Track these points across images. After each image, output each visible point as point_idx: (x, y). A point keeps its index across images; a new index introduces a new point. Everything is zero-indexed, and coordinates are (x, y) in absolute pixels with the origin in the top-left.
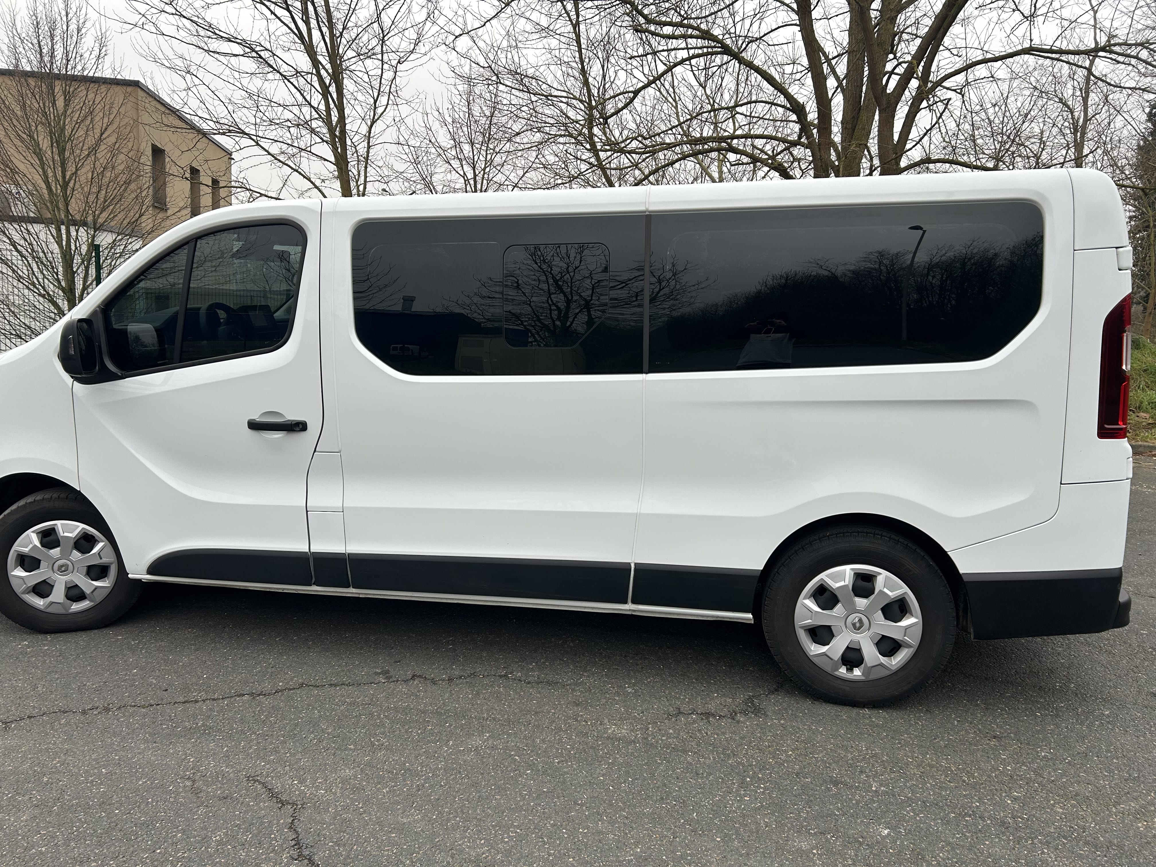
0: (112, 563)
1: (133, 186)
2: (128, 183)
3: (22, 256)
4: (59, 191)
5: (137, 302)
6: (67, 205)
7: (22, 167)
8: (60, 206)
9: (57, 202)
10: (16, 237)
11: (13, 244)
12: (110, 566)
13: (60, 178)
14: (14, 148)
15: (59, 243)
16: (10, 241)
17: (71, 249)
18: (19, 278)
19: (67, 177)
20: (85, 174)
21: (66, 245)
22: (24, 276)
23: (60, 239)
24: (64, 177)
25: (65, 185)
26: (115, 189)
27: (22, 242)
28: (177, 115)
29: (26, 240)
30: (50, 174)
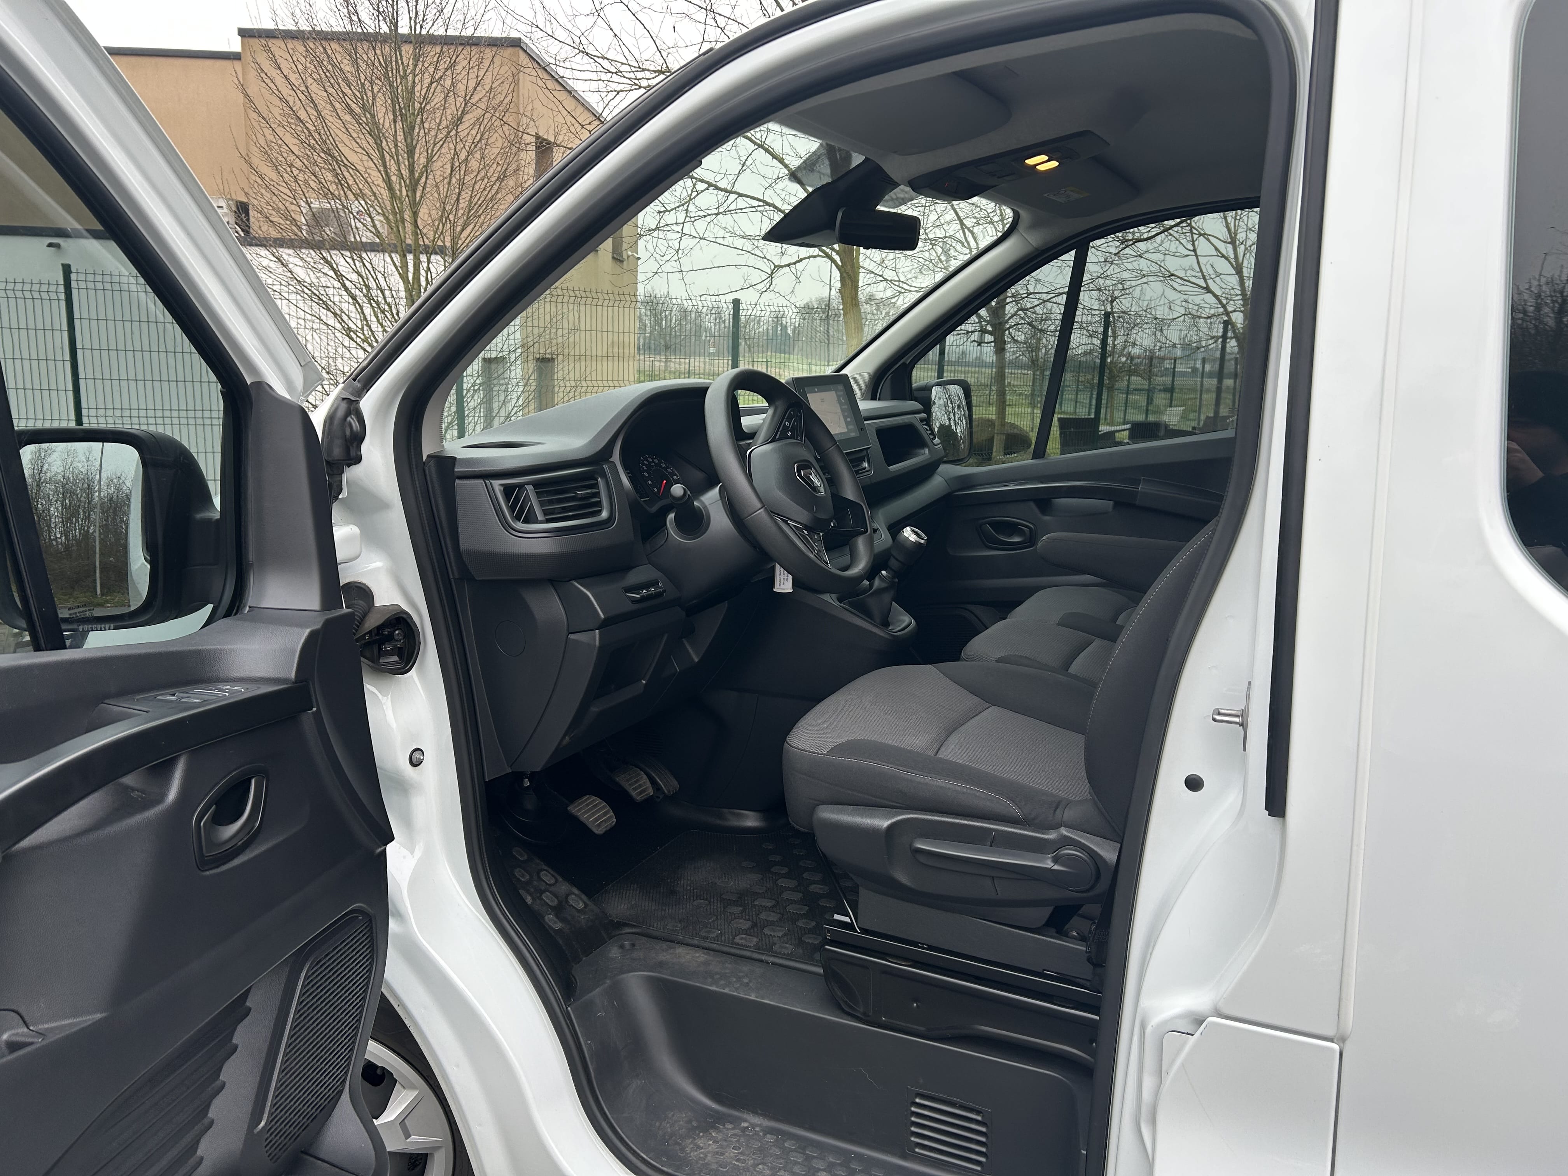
0: (439, 1148)
1: (511, 182)
2: (502, 178)
3: (354, 298)
4: (404, 193)
5: (513, 368)
6: (415, 214)
7: (353, 158)
8: (406, 217)
9: (402, 212)
10: (344, 269)
11: (339, 276)
12: (432, 1154)
13: (405, 173)
14: (344, 130)
15: (404, 277)
16: (336, 274)
17: (420, 285)
18: (348, 331)
19: (417, 175)
20: (441, 166)
21: (414, 278)
22: (358, 329)
23: (405, 269)
24: (412, 171)
25: (413, 186)
26: (484, 189)
27: (354, 277)
28: (574, 96)
29: (359, 275)
30: (393, 168)
